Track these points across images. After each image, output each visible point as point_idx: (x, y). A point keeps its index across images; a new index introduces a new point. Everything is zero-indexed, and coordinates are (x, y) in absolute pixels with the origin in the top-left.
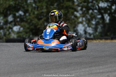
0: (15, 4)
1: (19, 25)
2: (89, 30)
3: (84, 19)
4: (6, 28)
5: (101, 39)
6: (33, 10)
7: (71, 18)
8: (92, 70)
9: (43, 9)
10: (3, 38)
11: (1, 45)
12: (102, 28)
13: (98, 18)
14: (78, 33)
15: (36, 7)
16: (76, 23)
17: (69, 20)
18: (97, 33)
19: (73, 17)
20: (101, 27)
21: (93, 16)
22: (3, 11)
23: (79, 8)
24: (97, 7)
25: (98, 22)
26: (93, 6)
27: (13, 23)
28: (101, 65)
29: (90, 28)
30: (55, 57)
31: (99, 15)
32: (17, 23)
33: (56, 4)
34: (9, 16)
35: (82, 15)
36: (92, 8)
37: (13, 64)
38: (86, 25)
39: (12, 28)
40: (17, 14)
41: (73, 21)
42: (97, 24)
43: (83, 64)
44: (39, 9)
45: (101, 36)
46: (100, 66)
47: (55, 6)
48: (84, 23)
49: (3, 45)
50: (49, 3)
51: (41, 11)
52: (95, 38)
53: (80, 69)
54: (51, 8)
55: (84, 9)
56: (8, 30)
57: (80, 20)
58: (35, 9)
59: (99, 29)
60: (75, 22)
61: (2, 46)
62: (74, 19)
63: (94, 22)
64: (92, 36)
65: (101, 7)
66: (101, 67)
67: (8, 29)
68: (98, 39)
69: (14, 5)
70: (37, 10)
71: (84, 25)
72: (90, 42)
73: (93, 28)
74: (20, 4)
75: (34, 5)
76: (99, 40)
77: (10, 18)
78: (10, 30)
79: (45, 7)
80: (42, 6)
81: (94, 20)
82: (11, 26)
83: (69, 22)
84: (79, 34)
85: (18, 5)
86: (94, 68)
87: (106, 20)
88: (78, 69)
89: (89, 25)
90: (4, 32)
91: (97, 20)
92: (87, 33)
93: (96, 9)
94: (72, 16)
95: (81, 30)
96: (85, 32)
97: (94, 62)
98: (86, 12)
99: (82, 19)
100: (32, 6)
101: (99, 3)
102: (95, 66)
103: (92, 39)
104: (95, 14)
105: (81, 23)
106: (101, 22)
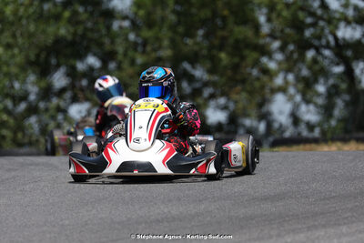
0: (75, 34)
1: (87, 99)
2: (308, 112)
3: (291, 77)
4: (47, 110)
5: (345, 140)
6: (131, 53)
7: (250, 74)
8: (318, 238)
9: (160, 47)
10: (37, 141)
11: (31, 165)
12: (347, 104)
13: (335, 74)
14: (273, 121)
15: (140, 41)
16: (267, 91)
17: (243, 81)
18: (333, 123)
19: (255, 72)
20: (344, 101)
21: (317, 67)
22: (38, 56)
23: (276, 44)
24: (331, 39)
25: (335, 86)
26: (319, 38)
27: (68, 95)
28: (345, 224)
29: (312, 107)
30: (200, 201)
31: (338, 64)
32: (80, 95)
33: (201, 32)
34: (56, 71)
35: (285, 66)
36: (316, 43)
37: (67, 222)
38: (298, 98)
39: (64, 111)
40: (80, 66)
41: (257, 84)
42: (333, 93)
43: (287, 219)
44: (149, 48)
45: (346, 131)
46: (339, 225)
47: (199, 39)
48: (292, 90)
49: (37, 165)
50: (181, 29)
51: (153, 55)
52: (325, 138)
53: (279, 235)
54: (186, 44)
55: (291, 47)
56: (53, 118)
57: (279, 81)
58: (135, 50)
59: (339, 110)
60: (263, 87)
61: (32, 167)
62: (258, 79)
63: (321, 88)
64: (317, 133)
65: (344, 39)
66: (344, 229)
67: (52, 112)
68: (334, 140)
69: (70, 38)
70: (144, 52)
71: (291, 98)
72: (311, 150)
73: (321, 106)
74: (90, 35)
75: (132, 37)
76: (339, 144)
77: (59, 80)
78: (60, 117)
79: (166, 43)
80: (158, 39)
81: (322, 80)
82: (62, 104)
83: (243, 90)
84: (276, 125)
85: (83, 36)
86: (323, 233)
87: (360, 82)
88: (271, 237)
89: (308, 96)
90: (39, 122)
91: (331, 81)
92: (302, 121)
93: (328, 46)
94: (252, 68)
95: (281, 113)
96: (296, 120)
97: (322, 214)
98: (295, 56)
99: (285, 78)
100: (126, 39)
101: (337, 27)
102: (324, 226)
103: (316, 141)
104: (326, 63)
105: (283, 90)
106: (344, 86)
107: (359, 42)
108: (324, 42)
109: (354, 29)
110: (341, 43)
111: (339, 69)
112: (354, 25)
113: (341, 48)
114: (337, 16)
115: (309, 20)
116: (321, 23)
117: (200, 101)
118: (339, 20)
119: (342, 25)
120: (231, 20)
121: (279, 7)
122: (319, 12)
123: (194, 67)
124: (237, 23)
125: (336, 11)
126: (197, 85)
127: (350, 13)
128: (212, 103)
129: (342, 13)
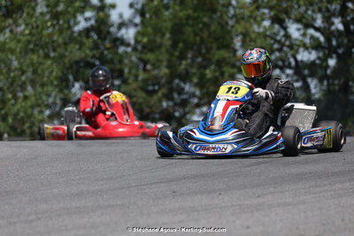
107: (313, 63)
108: (287, 63)
109: (310, 53)
110: (300, 64)
111: (297, 85)
112: (310, 50)
113: (299, 68)
114: (298, 43)
115: (276, 46)
116: (285, 49)
117: (187, 110)
118: (299, 46)
119: (301, 49)
120: (215, 46)
121: (253, 36)
122: (283, 40)
123: (185, 83)
124: (219, 48)
125: (296, 40)
126: (184, 97)
127: (307, 41)
128: (198, 111)
129: (302, 41)
